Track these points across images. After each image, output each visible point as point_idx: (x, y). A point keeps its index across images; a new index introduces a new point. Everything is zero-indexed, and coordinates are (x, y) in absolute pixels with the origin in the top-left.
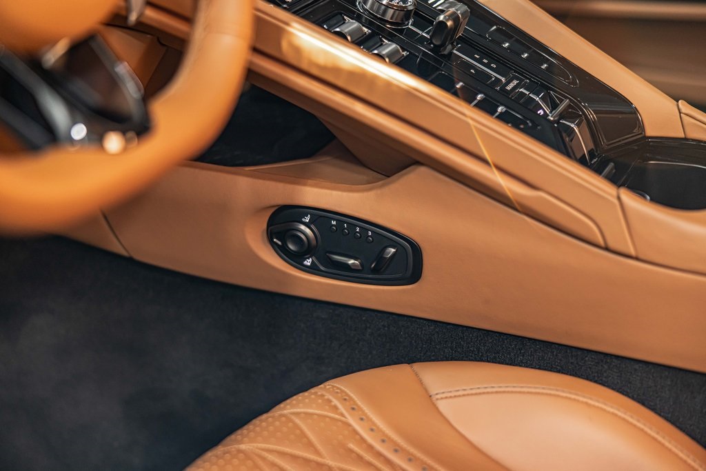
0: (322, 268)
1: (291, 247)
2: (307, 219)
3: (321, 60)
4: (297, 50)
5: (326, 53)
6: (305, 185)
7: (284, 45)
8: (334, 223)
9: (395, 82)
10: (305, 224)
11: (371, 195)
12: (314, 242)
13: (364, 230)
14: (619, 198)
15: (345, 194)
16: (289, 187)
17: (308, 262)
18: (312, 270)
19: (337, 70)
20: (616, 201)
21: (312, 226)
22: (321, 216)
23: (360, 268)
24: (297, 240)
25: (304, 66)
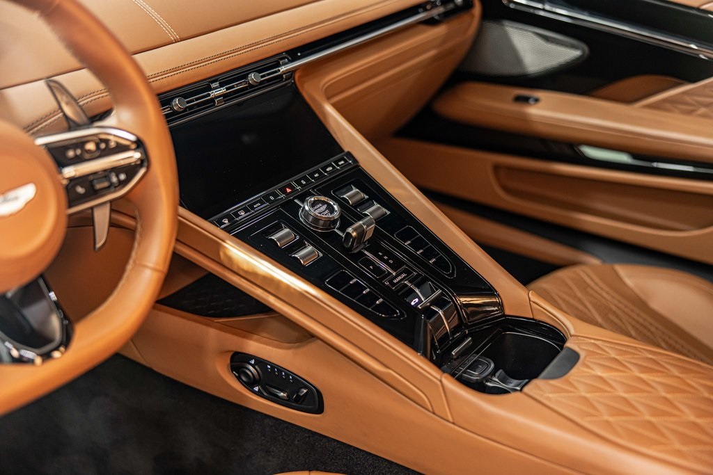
0: (265, 394)
1: (244, 379)
2: (253, 362)
3: (245, 267)
4: (230, 259)
5: (248, 263)
6: (251, 339)
7: (222, 254)
8: (269, 367)
9: (293, 286)
10: (251, 365)
11: (290, 352)
12: (257, 377)
13: (287, 375)
14: (441, 381)
15: (274, 349)
16: (241, 339)
17: (256, 389)
18: (259, 394)
19: (255, 274)
20: (439, 383)
21: (256, 367)
22: (261, 362)
23: (286, 398)
24: (247, 375)
25: (235, 269)
